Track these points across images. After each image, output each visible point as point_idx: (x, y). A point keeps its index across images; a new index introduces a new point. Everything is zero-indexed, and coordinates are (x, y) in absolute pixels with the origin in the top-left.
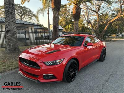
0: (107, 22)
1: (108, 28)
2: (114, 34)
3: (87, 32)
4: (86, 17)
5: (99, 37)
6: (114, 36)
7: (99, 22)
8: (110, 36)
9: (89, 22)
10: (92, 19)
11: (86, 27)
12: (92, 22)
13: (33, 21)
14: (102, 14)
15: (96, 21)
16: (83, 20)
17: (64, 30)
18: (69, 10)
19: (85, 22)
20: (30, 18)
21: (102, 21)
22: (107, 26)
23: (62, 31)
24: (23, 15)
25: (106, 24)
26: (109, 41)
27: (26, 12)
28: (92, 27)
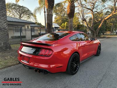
0: (102, 20)
1: (102, 25)
2: (108, 31)
3: (82, 29)
4: (81, 15)
5: (94, 34)
6: (108, 33)
7: (94, 20)
8: (105, 33)
9: (84, 20)
10: (87, 17)
11: (81, 25)
12: (88, 20)
13: (32, 19)
14: (97, 12)
15: (91, 19)
16: (78, 18)
17: (61, 28)
18: (65, 8)
19: (80, 20)
20: (28, 16)
21: (97, 19)
22: (101, 24)
23: (59, 28)
24: (21, 14)
25: (100, 22)
26: (104, 38)
27: (25, 11)
28: (87, 25)
